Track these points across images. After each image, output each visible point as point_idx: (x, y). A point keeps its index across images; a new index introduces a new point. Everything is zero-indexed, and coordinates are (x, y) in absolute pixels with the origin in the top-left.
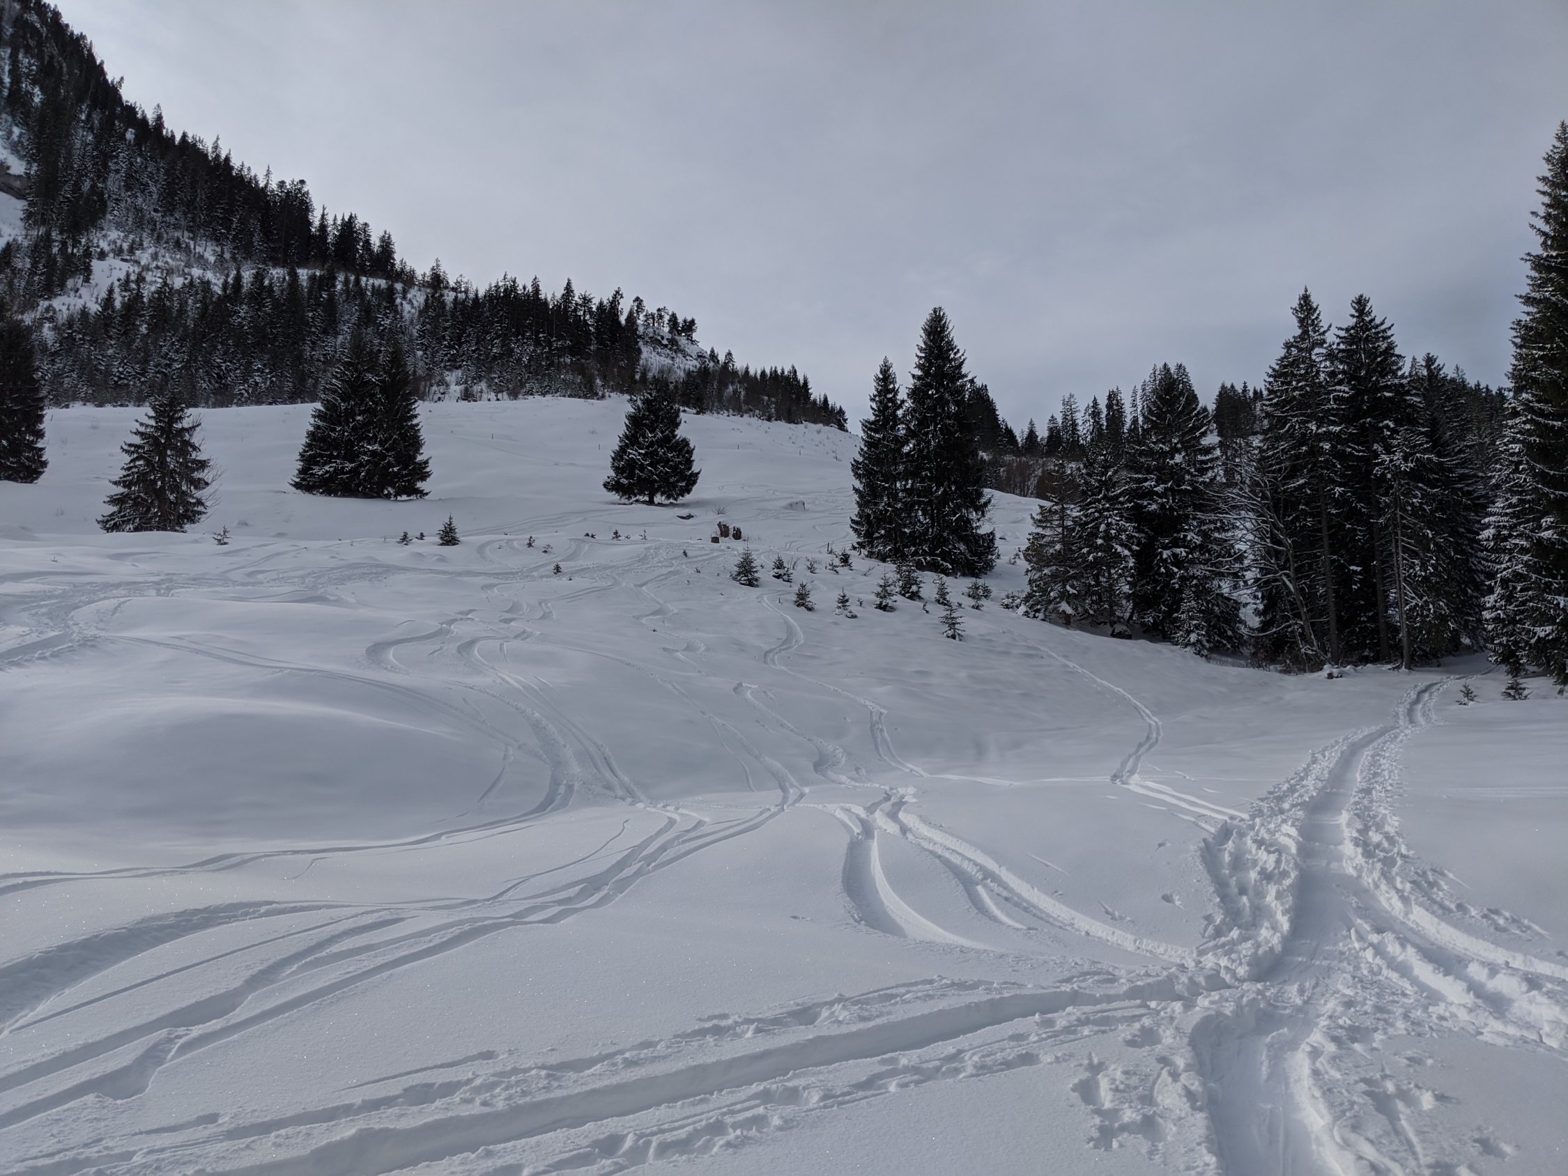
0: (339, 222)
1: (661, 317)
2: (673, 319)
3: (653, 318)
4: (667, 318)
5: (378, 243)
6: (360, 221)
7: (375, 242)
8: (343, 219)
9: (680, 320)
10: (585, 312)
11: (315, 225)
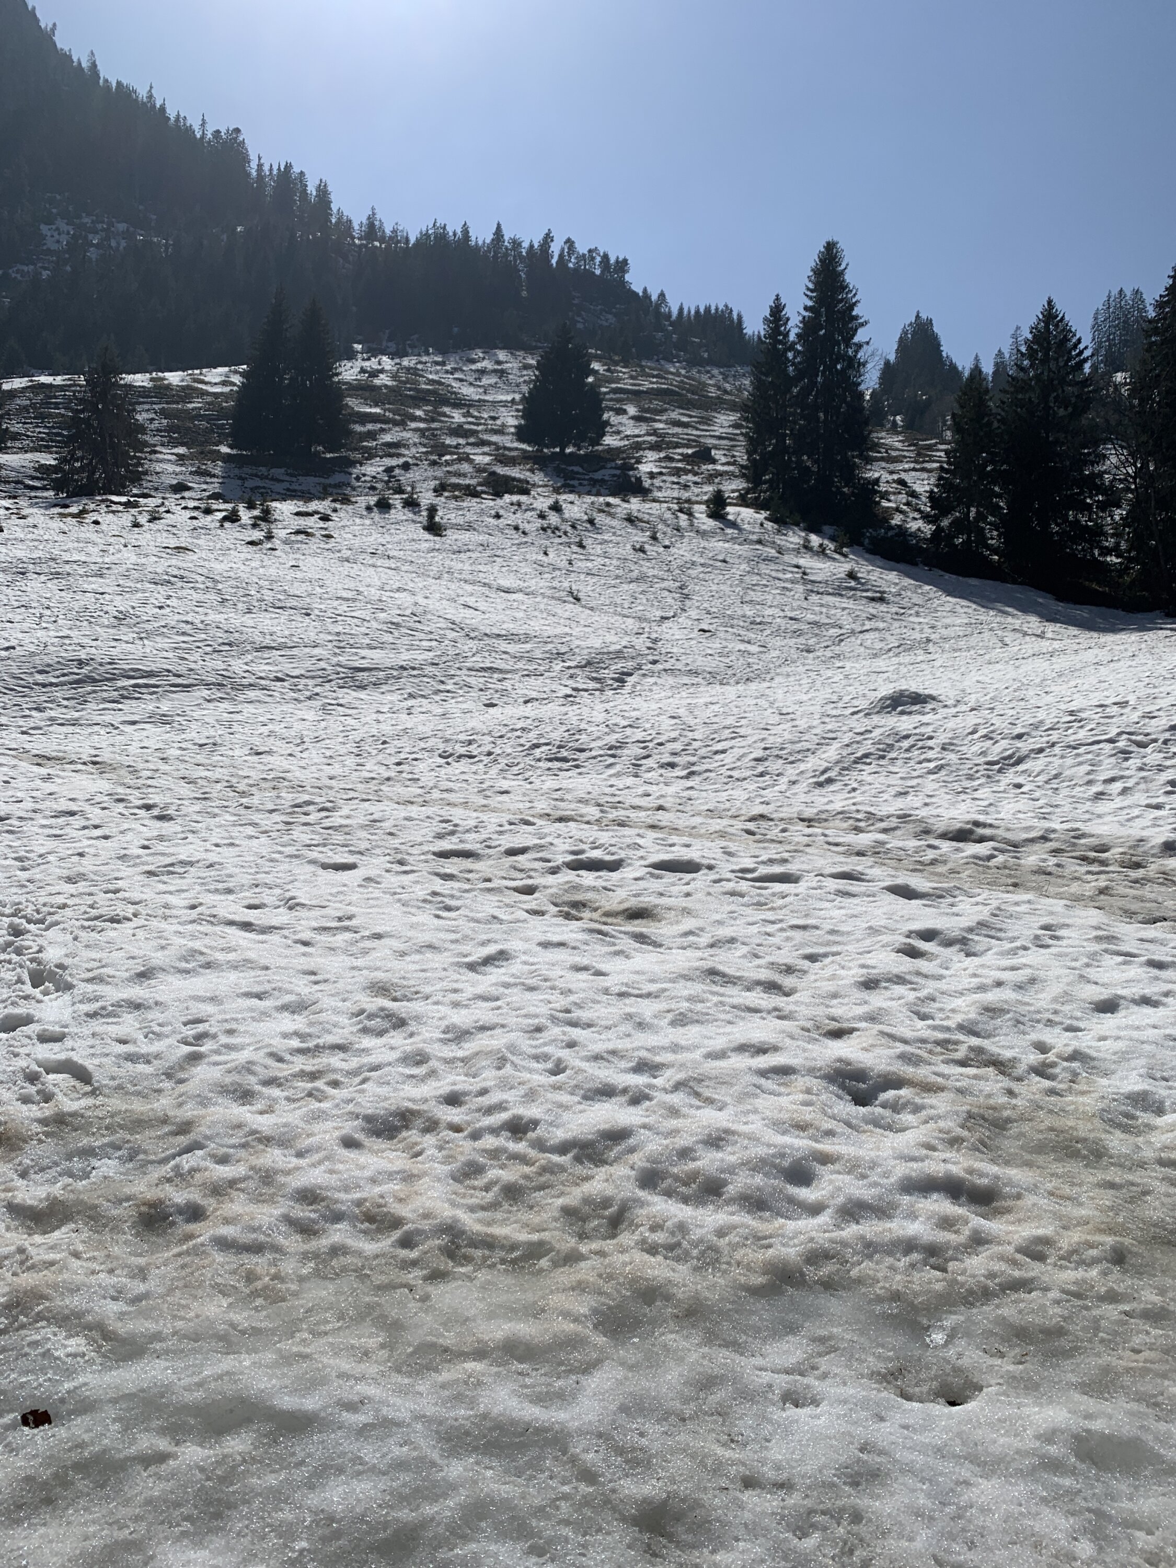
0: (275, 172)
1: (593, 259)
4: (598, 259)
5: (314, 193)
6: (296, 169)
7: (312, 189)
8: (279, 169)
10: (515, 257)
11: (254, 176)
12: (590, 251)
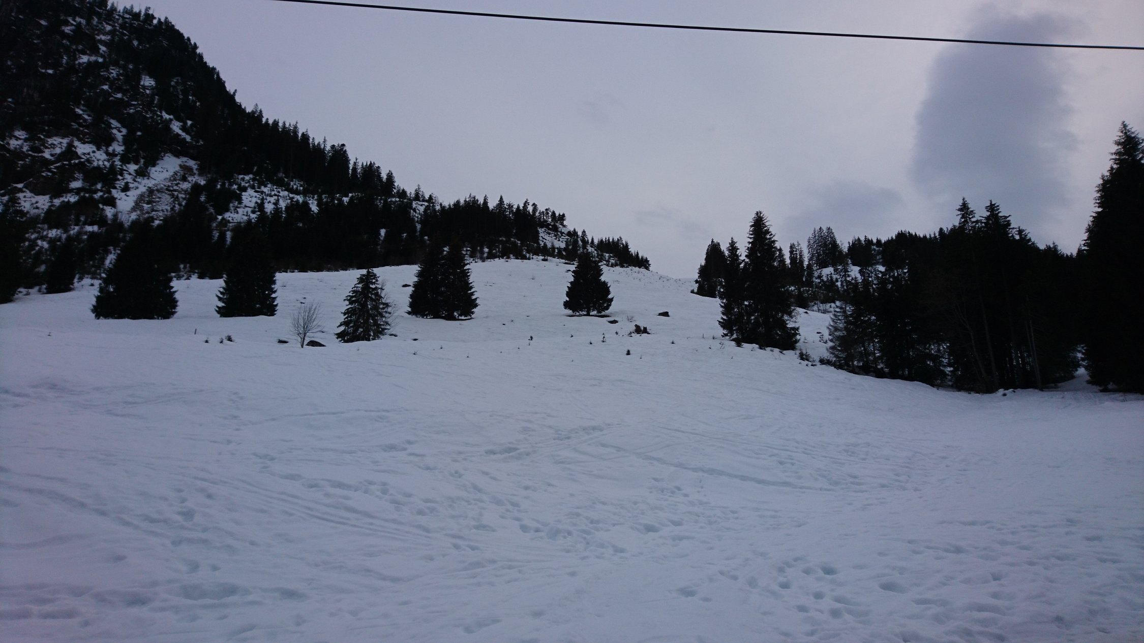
0: (364, 166)
1: (548, 213)
2: (554, 213)
3: (544, 215)
4: (550, 214)
6: (376, 165)
7: (384, 176)
8: (366, 164)
9: (557, 215)
10: (509, 212)
11: (351, 168)
12: (546, 210)
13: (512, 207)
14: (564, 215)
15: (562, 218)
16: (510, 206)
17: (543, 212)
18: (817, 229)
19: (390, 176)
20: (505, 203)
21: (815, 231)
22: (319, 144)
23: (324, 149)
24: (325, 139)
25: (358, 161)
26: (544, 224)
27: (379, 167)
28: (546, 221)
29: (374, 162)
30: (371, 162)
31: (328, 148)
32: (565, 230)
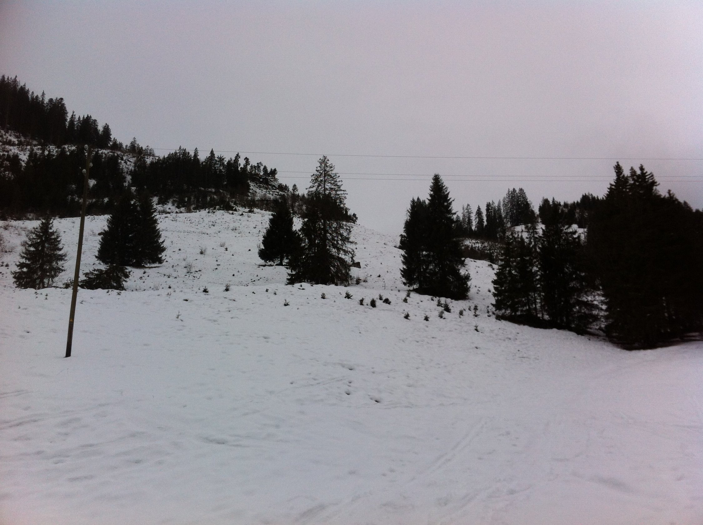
0: (81, 119)
1: (259, 168)
3: (255, 169)
4: (262, 168)
5: (102, 130)
6: (93, 118)
7: (100, 128)
8: (84, 117)
9: (269, 170)
10: (220, 165)
11: (68, 121)
12: (258, 164)
13: (223, 159)
14: (275, 170)
15: (274, 172)
16: (221, 159)
17: (255, 167)
18: (511, 189)
19: (107, 130)
20: (216, 156)
21: (509, 191)
22: (37, 96)
23: (43, 102)
24: (43, 93)
25: (74, 114)
26: (255, 178)
27: (95, 120)
28: (258, 175)
29: (90, 116)
30: (88, 115)
31: (46, 101)
32: (276, 184)
